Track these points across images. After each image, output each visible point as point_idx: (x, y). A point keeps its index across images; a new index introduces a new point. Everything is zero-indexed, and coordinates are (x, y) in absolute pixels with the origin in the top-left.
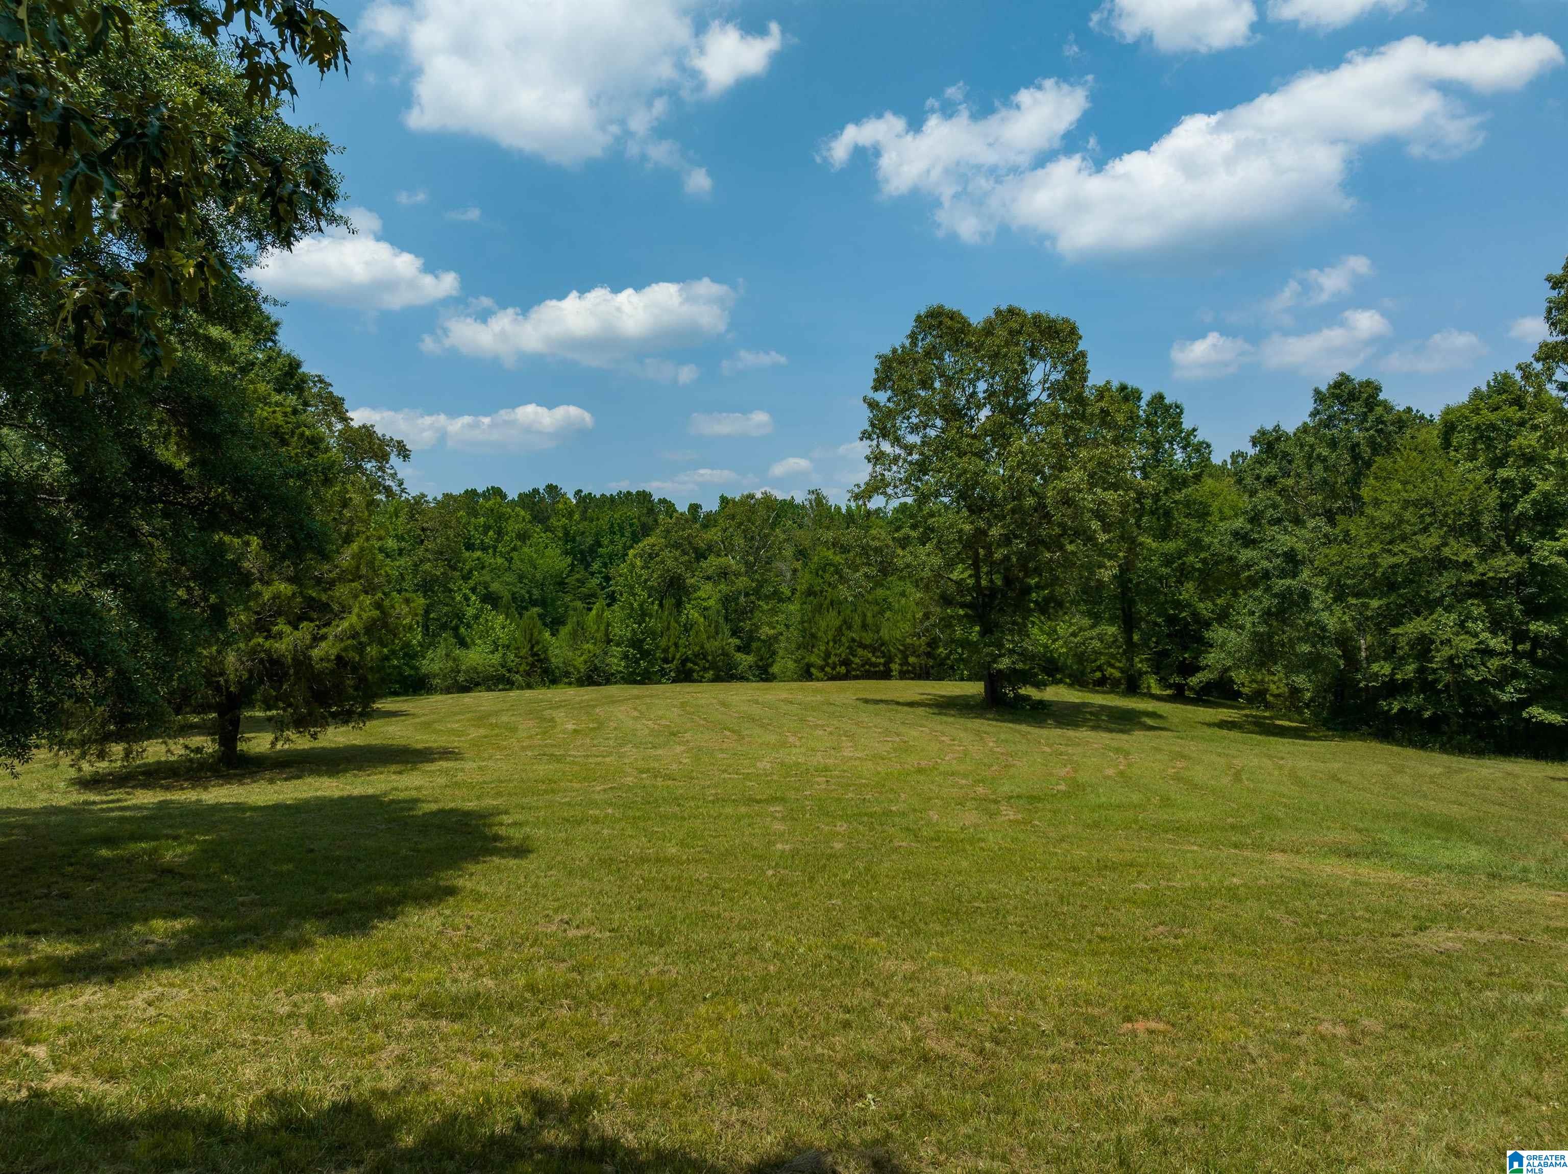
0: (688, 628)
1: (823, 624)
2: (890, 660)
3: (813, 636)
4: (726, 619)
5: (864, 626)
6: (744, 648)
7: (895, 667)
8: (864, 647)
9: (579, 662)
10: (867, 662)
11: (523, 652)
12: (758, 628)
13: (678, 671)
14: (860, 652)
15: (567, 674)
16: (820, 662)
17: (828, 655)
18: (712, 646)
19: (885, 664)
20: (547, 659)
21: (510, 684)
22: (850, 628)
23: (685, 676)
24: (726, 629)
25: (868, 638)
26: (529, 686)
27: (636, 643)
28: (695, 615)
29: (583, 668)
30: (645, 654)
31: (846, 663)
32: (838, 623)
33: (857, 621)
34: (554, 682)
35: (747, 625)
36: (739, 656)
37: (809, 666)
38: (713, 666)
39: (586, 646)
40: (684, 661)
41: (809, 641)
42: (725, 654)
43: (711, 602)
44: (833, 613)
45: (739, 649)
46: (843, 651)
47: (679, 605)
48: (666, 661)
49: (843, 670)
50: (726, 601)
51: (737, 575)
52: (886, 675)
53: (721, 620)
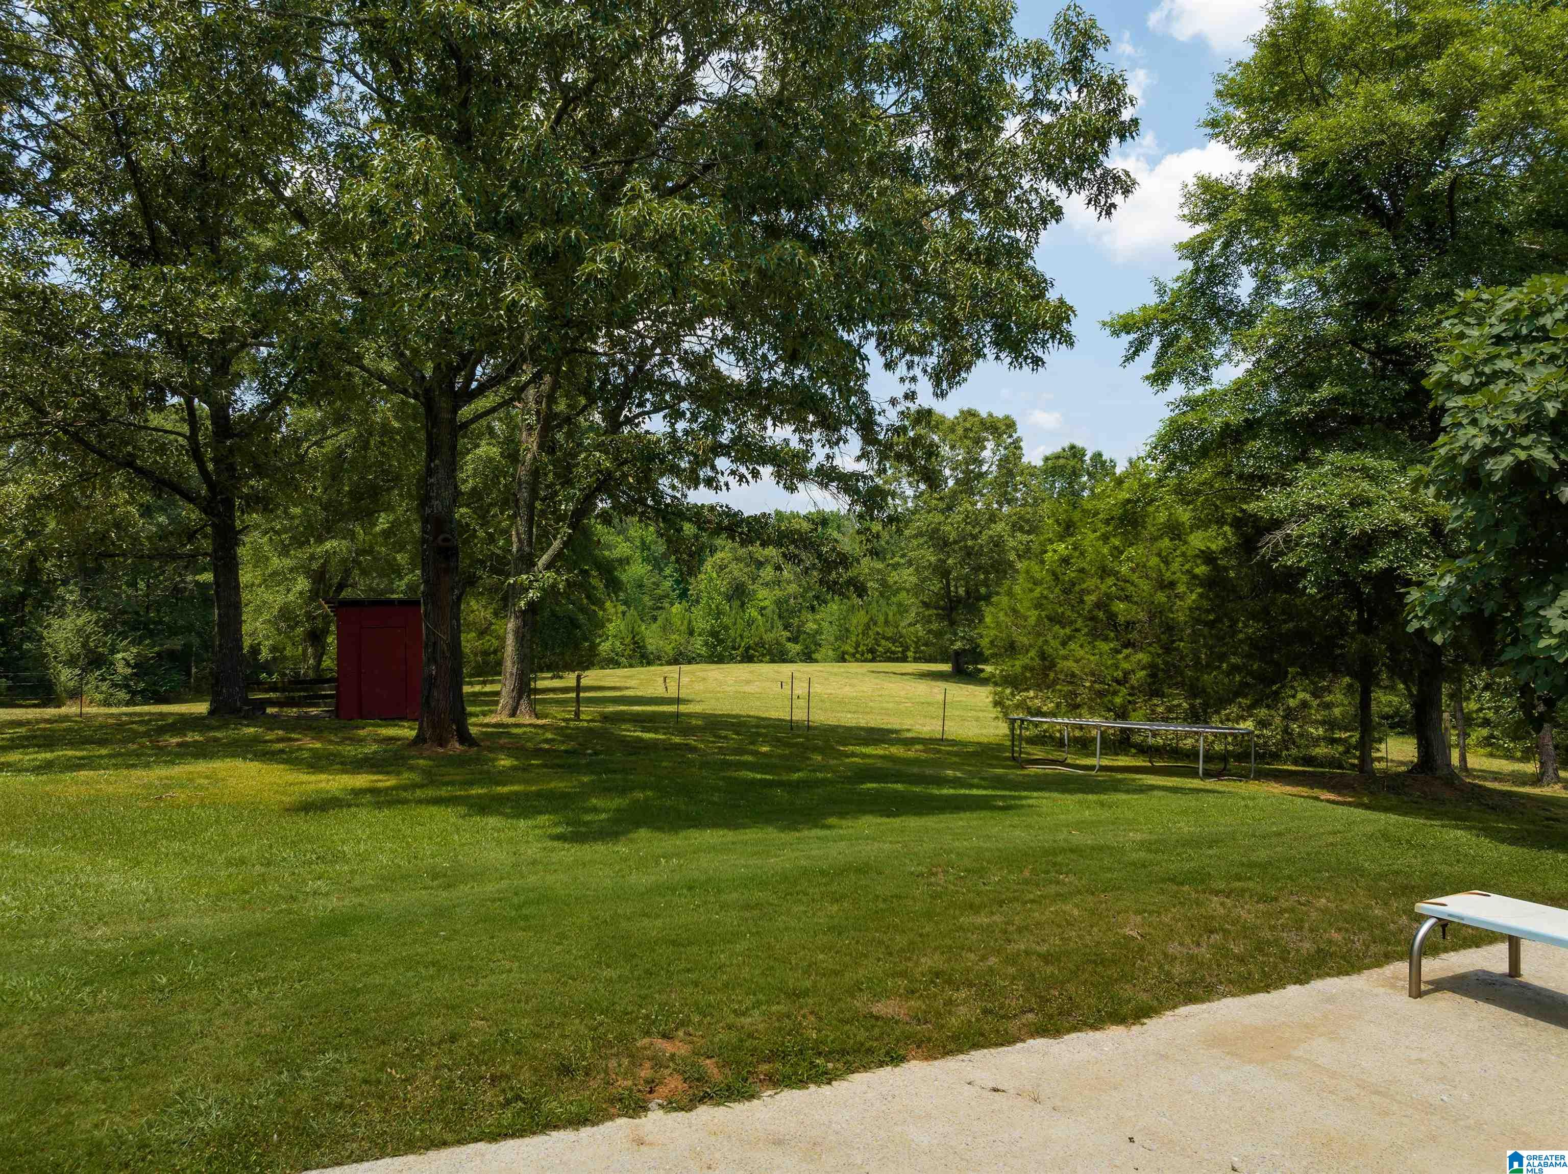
0: (750, 623)
1: (855, 621)
2: (907, 649)
3: (847, 630)
4: (780, 617)
5: (886, 622)
6: (794, 640)
7: (910, 654)
8: (887, 639)
9: (668, 648)
10: (888, 650)
11: (627, 641)
12: (804, 624)
13: (743, 656)
14: (883, 642)
15: (659, 658)
16: (852, 650)
17: (858, 645)
18: (769, 637)
19: (903, 652)
20: (644, 647)
21: (617, 665)
22: (875, 624)
23: (748, 658)
24: (779, 624)
25: (889, 632)
26: (631, 666)
27: (714, 634)
28: (755, 613)
29: (671, 653)
30: (721, 642)
31: (872, 651)
32: (866, 620)
33: (881, 619)
34: (649, 664)
35: (795, 621)
36: (789, 645)
37: (844, 653)
38: (770, 652)
39: (673, 637)
40: (748, 648)
41: (844, 634)
42: (778, 643)
43: (767, 603)
44: (863, 613)
45: (789, 640)
46: (870, 642)
47: (743, 605)
48: (734, 648)
49: (870, 656)
50: (778, 603)
51: (789, 582)
52: (904, 659)
53: (776, 617)
